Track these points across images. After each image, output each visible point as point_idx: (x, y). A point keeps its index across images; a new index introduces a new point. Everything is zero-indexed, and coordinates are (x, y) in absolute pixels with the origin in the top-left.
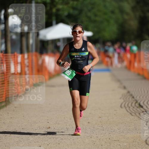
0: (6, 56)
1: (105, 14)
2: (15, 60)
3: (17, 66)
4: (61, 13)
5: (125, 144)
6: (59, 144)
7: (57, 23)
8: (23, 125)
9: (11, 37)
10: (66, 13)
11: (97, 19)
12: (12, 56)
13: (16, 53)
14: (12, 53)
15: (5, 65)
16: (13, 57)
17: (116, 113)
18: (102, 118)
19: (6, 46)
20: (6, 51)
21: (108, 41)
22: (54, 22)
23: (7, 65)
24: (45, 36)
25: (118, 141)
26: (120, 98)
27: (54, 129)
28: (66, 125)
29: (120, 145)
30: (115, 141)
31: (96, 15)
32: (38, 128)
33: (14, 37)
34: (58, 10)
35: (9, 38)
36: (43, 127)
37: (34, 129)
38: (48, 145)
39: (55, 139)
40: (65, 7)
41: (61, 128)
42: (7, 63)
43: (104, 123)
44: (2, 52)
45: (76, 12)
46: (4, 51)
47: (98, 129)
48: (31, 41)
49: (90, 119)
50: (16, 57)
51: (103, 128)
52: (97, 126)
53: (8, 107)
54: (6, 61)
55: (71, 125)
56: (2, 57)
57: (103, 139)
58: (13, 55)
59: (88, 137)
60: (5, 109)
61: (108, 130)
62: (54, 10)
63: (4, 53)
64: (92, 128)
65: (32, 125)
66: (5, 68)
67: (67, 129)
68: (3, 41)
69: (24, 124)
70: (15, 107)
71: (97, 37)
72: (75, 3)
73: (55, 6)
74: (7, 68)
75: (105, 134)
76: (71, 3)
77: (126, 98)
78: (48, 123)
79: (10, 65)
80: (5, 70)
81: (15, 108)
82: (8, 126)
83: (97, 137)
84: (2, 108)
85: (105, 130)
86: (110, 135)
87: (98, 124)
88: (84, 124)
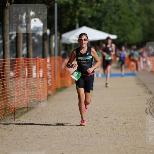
0: (28, 60)
1: (130, 16)
2: (36, 64)
3: (39, 70)
4: (84, 15)
5: (151, 151)
6: (82, 151)
7: (80, 26)
8: (45, 131)
9: (33, 40)
10: (90, 16)
11: (122, 21)
12: (34, 60)
13: (38, 57)
14: (33, 57)
15: (26, 70)
16: (35, 61)
17: (142, 119)
18: (126, 124)
19: (28, 50)
20: (28, 56)
21: (134, 45)
22: (77, 25)
23: (28, 70)
24: (68, 40)
25: (144, 148)
26: (147, 104)
27: (77, 135)
28: (90, 131)
29: (145, 152)
30: (140, 149)
31: (120, 18)
32: (60, 134)
33: (36, 41)
34: (82, 12)
35: (31, 42)
36: (65, 134)
37: (56, 136)
38: (71, 152)
39: (78, 146)
40: (89, 10)
41: (84, 134)
42: (28, 67)
43: (129, 130)
44: (23, 56)
45: (100, 15)
46: (25, 55)
47: (123, 135)
48: (53, 45)
49: (114, 125)
50: (38, 61)
51: (128, 134)
52: (121, 132)
53: (30, 112)
54: (28, 65)
55: (95, 132)
56: (23, 61)
57: (128, 146)
58: (35, 58)
59: (112, 143)
60: (27, 114)
61: (133, 137)
62: (78, 13)
63: (25, 58)
64: (117, 135)
65: (55, 131)
66: (27, 73)
67: (90, 136)
68: (25, 44)
69: (46, 130)
71: (122, 40)
72: (99, 5)
73: (78, 8)
74: (28, 72)
75: (131, 140)
76: (95, 4)
77: (153, 103)
78: (71, 129)
79: (32, 70)
80: (27, 75)
81: (37, 114)
82: (30, 133)
83: (122, 144)
84: (24, 114)
85: (130, 137)
86: (135, 142)
87: (123, 131)
88: (108, 130)
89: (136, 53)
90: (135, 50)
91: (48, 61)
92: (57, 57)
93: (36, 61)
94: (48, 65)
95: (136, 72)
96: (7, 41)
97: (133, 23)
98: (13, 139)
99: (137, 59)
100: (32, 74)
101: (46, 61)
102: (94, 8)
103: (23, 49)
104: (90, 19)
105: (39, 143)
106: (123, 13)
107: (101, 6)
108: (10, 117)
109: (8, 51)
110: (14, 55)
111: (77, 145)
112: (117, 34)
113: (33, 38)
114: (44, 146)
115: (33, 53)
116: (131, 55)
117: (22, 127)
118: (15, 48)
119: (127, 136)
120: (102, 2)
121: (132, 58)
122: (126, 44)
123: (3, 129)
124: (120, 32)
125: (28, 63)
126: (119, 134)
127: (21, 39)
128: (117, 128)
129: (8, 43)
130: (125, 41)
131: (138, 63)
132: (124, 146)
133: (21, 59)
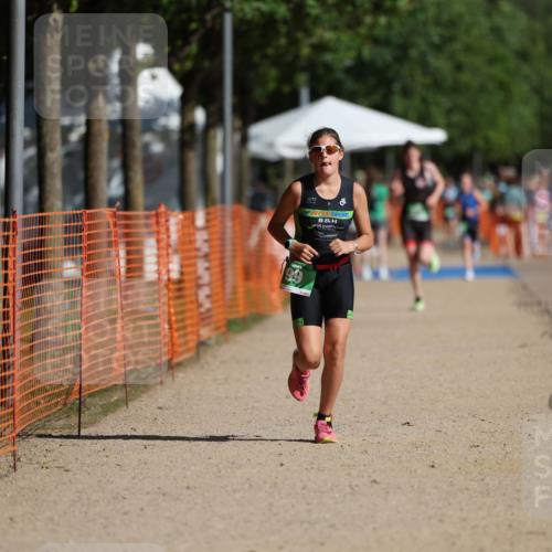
0: (127, 218)
1: (493, 60)
2: (158, 233)
4: (328, 57)
6: (322, 544)
7: (315, 96)
8: (189, 473)
9: (146, 146)
10: (348, 62)
11: (465, 77)
12: (147, 217)
13: (163, 209)
14: (147, 208)
15: (122, 253)
16: (153, 220)
18: (480, 449)
19: (127, 181)
20: (127, 201)
21: (506, 164)
22: (305, 93)
23: (128, 253)
24: (271, 145)
25: (544, 533)
27: (304, 488)
28: (349, 474)
31: (459, 67)
32: (243, 484)
33: (157, 148)
34: (320, 48)
35: (138, 153)
36: (261, 483)
37: (229, 489)
39: (306, 525)
40: (345, 37)
41: (330, 484)
42: (128, 244)
43: (490, 469)
44: (111, 203)
45: (386, 55)
46: (119, 199)
47: (467, 489)
48: (219, 163)
49: (436, 452)
50: (162, 220)
51: (488, 484)
52: (462, 477)
53: (134, 405)
54: (127, 235)
55: (366, 475)
56: (111, 221)
57: (485, 528)
58: (153, 212)
59: (429, 518)
60: (122, 413)
61: (504, 494)
62: (305, 51)
63: (118, 209)
64: (445, 487)
65: (223, 472)
66: (123, 263)
67: (349, 490)
68: (117, 163)
69: (193, 468)
70: (160, 408)
71: (464, 146)
72: (383, 20)
73: (308, 33)
74: (128, 262)
75: (495, 507)
76: (368, 19)
78: (282, 465)
79: (140, 252)
80: (123, 270)
81: (158, 412)
82: (134, 478)
83: (464, 520)
84: (113, 412)
85: (492, 494)
86: (512, 514)
87: (467, 473)
88: (415, 471)
89: (516, 193)
90: (510, 182)
91: (200, 220)
92: (229, 206)
93: (158, 223)
94: (201, 237)
95: (513, 262)
96: (52, 150)
97: (503, 86)
98: (75, 502)
99: (517, 215)
100: (141, 269)
101: (193, 221)
102: (363, 31)
103: (109, 180)
104: (349, 70)
105: (167, 514)
106: (468, 49)
107: (389, 26)
108: (61, 422)
109: (56, 184)
110: (79, 199)
111: (302, 522)
112: (447, 127)
113: (148, 137)
114: (186, 524)
115: (147, 193)
116: (497, 200)
117: (105, 459)
118: (81, 175)
119: (481, 493)
120: (392, 11)
121: (500, 210)
122: (478, 160)
123: (37, 463)
124: (456, 118)
125: (127, 226)
126: (452, 484)
127: (103, 144)
128: (447, 462)
129: (56, 156)
130: (474, 149)
131: (523, 228)
132: (473, 527)
133: (104, 213)
